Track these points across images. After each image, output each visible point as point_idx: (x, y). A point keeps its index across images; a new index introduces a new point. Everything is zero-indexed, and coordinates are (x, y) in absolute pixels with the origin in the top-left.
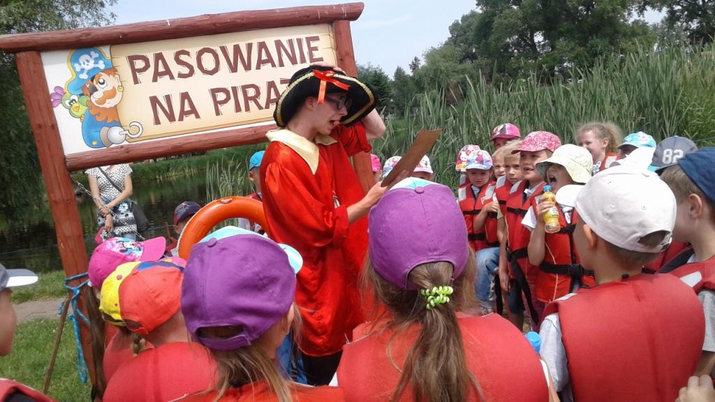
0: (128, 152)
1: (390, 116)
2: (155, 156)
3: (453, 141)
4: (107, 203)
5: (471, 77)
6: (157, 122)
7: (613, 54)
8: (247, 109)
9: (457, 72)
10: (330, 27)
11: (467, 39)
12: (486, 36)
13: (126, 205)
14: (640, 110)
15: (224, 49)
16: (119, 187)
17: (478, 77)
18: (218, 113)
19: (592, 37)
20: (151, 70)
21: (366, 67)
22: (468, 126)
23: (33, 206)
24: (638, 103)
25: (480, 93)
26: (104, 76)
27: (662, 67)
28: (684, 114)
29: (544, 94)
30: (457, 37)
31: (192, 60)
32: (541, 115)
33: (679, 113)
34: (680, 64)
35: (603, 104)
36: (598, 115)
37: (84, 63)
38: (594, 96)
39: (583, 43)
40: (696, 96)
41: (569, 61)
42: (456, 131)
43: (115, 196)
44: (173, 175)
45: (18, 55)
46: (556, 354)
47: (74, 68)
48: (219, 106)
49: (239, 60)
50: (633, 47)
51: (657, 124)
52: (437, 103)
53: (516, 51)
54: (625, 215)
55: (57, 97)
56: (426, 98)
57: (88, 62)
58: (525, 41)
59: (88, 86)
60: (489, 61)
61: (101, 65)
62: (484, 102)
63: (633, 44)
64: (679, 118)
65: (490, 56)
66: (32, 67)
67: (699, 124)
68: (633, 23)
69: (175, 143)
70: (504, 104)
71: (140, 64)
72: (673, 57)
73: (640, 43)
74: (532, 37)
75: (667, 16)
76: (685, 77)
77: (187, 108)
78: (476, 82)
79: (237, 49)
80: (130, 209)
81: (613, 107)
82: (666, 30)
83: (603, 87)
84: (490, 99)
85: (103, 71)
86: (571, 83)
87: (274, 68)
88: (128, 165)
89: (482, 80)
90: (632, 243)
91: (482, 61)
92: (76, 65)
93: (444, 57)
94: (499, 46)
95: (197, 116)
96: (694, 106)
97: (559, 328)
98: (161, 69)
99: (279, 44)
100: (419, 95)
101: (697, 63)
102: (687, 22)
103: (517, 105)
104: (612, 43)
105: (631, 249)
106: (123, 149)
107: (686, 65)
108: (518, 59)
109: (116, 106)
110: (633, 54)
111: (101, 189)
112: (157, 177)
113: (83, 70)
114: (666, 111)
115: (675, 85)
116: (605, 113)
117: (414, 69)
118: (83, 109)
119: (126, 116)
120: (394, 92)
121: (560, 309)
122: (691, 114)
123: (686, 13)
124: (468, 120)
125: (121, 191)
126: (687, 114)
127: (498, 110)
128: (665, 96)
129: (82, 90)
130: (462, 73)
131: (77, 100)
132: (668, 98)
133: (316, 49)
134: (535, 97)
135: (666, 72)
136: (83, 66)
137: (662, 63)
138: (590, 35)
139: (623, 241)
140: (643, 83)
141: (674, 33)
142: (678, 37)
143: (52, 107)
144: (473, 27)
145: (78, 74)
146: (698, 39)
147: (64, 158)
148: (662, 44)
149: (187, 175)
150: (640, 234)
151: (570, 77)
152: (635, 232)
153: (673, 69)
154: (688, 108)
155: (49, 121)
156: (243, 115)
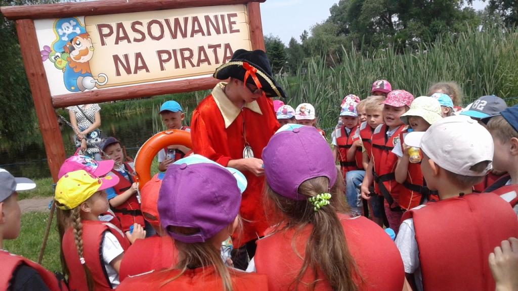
0: (97, 96)
1: (285, 73)
2: (114, 99)
3: (332, 94)
4: (82, 131)
5: (345, 47)
6: (118, 74)
7: (449, 32)
8: (184, 66)
9: (335, 42)
10: (245, 6)
11: (342, 18)
12: (357, 16)
13: (96, 133)
14: (468, 75)
15: (167, 21)
16: (91, 120)
17: (350, 47)
18: (162, 69)
19: (434, 19)
20: (114, 36)
21: (268, 37)
22: (343, 83)
23: (27, 132)
24: (467, 70)
25: (352, 59)
26: (80, 39)
27: (485, 43)
28: (500, 78)
29: (398, 61)
30: (335, 16)
31: (144, 29)
32: (396, 76)
33: (496, 78)
34: (498, 41)
35: (441, 69)
36: (437, 77)
37: (65, 29)
38: (434, 63)
39: (427, 23)
40: (509, 66)
41: (417, 37)
42: (334, 86)
43: (88, 126)
44: (128, 112)
45: (17, 21)
46: (410, 247)
47: (58, 33)
48: (163, 63)
49: (178, 29)
50: (463, 28)
51: (480, 85)
52: (321, 66)
53: (378, 28)
54: (458, 151)
55: (45, 54)
56: (312, 62)
57: (68, 28)
58: (385, 20)
59: (68, 46)
60: (359, 35)
61: (78, 31)
62: (355, 66)
63: (463, 25)
64: (497, 81)
65: (359, 31)
66: (27, 31)
67: (511, 86)
68: (464, 9)
69: (131, 90)
70: (369, 68)
71: (106, 31)
72: (493, 36)
73: (469, 25)
74: (390, 18)
75: (489, 5)
76: (501, 51)
77: (140, 64)
78: (349, 50)
79: (177, 21)
80: (99, 136)
81: (449, 72)
82: (488, 15)
83: (442, 57)
84: (359, 63)
85: (80, 35)
86: (417, 53)
87: (204, 37)
88: (97, 104)
89: (354, 49)
90: (465, 170)
91: (353, 35)
92: (60, 30)
93: (326, 31)
94: (366, 24)
95: (148, 71)
96: (507, 73)
97: (413, 229)
98: (121, 35)
99: (207, 19)
100: (307, 59)
101: (510, 41)
102: (503, 10)
103: (379, 69)
104: (448, 24)
105: (465, 174)
106: (94, 93)
107: (502, 42)
108: (379, 34)
109: (88, 61)
110: (464, 32)
111: (78, 121)
112: (116, 113)
113: (64, 34)
114: (487, 75)
115: (494, 57)
116: (443, 76)
117: (303, 39)
118: (64, 63)
119: (96, 69)
120: (288, 56)
121: (414, 216)
122: (505, 78)
123: (503, 3)
124: (343, 79)
125: (92, 123)
126: (502, 78)
127: (365, 72)
128: (486, 64)
129: (64, 49)
130: (338, 44)
131: (60, 56)
132: (489, 66)
133: (234, 23)
134: (392, 63)
135: (488, 47)
136: (65, 31)
137: (485, 41)
138: (433, 17)
139: (458, 170)
140: (471, 54)
141: (494, 18)
142: (496, 21)
143: (42, 61)
144: (347, 9)
145: (61, 36)
146: (511, 23)
147: (51, 98)
148: (485, 27)
149: (138, 113)
150: (470, 164)
151: (417, 48)
152: (467, 163)
153: (493, 45)
154: (503, 74)
155: (39, 70)
156: (181, 71)
